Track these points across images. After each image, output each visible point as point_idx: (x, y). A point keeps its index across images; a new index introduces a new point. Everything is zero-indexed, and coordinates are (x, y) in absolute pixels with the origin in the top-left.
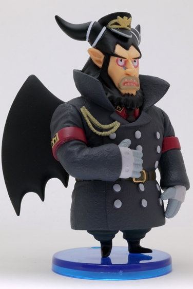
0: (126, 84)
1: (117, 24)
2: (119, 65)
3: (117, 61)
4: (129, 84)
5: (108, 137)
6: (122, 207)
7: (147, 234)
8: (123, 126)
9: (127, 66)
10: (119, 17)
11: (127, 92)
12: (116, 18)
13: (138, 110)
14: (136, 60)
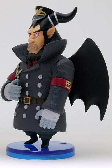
0: (30, 48)
6: (16, 116)
13: (35, 62)
14: (37, 33)
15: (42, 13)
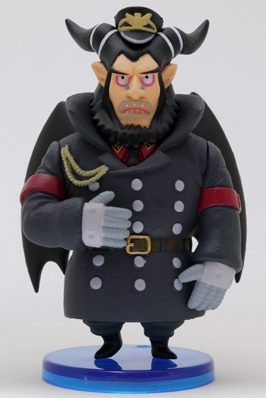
0: (127, 112)
1: (126, 24)
2: (119, 84)
3: (117, 78)
4: (132, 111)
5: (86, 187)
6: (102, 288)
7: (176, 331)
8: (113, 172)
9: (130, 85)
10: (127, 14)
11: (130, 123)
12: (125, 17)
13: (148, 149)
14: (149, 75)
15: (148, 26)
